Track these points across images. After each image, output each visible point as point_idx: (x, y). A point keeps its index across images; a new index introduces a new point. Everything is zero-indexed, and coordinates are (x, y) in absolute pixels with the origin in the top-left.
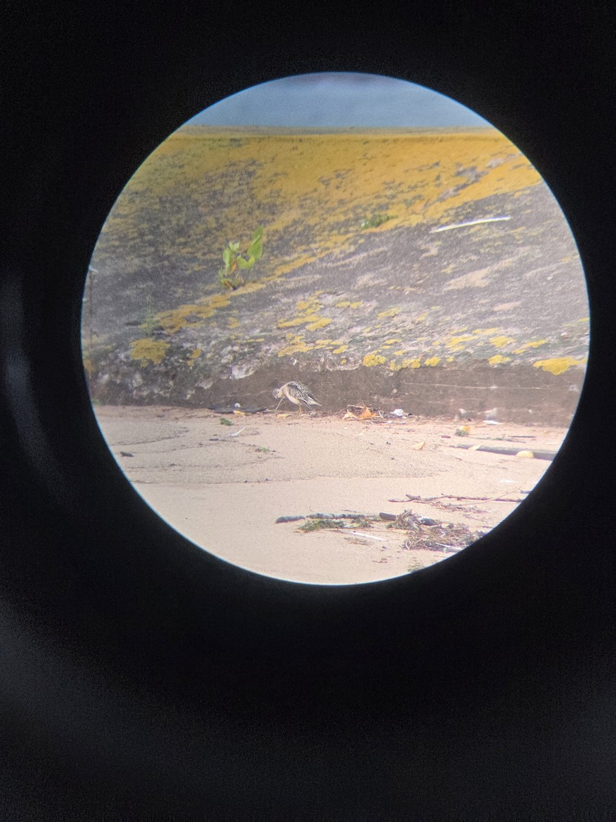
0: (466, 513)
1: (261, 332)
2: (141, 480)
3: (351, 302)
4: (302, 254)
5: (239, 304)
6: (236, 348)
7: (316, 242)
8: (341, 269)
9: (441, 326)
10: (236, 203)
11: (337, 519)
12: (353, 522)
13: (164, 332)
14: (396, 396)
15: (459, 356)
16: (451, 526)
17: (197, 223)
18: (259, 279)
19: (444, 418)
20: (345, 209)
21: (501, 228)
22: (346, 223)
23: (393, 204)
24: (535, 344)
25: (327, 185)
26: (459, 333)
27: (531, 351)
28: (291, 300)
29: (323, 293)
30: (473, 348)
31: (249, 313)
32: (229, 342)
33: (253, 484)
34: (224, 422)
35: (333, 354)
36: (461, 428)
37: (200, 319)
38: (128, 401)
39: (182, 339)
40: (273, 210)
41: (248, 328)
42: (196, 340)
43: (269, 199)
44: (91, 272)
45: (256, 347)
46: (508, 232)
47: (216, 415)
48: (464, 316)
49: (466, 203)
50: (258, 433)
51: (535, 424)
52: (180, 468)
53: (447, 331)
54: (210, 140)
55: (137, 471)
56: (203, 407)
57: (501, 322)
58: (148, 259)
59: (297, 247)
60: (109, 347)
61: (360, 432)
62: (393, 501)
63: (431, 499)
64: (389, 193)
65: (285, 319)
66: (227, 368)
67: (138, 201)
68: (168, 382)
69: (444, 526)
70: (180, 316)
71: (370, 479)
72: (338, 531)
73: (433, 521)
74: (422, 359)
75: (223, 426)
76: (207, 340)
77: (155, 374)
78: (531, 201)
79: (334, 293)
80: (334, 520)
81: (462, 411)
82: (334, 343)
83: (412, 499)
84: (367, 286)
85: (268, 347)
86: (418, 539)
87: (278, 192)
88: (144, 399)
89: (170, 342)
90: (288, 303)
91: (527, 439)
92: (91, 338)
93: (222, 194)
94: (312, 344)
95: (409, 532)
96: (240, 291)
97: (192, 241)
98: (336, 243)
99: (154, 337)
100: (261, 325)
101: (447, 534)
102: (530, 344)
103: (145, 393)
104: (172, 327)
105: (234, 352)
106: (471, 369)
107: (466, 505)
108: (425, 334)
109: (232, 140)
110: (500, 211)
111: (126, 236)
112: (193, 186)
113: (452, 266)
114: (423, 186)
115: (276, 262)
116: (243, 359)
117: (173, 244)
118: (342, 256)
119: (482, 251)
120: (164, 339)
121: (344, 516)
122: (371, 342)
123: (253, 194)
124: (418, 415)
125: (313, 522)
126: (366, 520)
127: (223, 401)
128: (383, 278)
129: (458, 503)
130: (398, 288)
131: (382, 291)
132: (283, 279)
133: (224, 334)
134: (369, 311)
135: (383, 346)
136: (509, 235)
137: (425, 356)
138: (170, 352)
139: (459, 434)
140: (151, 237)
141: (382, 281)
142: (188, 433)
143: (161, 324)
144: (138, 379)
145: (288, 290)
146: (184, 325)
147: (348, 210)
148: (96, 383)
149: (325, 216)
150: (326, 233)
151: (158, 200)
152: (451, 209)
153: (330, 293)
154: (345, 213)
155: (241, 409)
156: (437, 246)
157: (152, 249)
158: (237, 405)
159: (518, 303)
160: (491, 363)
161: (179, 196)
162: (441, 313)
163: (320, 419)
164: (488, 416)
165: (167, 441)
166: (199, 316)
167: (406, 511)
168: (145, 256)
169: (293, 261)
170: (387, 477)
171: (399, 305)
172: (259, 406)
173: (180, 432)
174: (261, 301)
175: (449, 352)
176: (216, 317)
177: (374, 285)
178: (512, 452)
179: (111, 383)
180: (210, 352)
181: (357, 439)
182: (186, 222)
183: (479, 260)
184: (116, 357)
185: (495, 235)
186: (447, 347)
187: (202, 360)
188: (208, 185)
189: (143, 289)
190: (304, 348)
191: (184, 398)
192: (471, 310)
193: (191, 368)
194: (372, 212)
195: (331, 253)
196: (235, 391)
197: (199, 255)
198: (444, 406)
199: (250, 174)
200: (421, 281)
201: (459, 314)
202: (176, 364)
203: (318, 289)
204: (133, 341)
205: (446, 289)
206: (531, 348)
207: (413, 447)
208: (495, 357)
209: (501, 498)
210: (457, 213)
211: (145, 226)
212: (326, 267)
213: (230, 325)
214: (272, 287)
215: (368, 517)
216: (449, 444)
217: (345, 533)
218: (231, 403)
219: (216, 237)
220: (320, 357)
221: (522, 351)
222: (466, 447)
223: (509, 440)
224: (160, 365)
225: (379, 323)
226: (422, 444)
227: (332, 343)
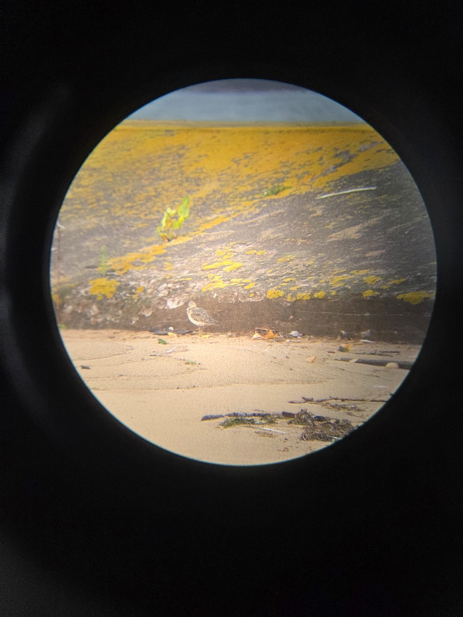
0: (349, 412)
1: (189, 273)
2: (97, 387)
3: (257, 251)
4: (220, 215)
5: (173, 253)
6: (170, 285)
7: (230, 206)
8: (249, 226)
9: (326, 268)
10: (170, 177)
11: (249, 416)
12: (261, 419)
13: (115, 273)
14: (292, 321)
15: (340, 290)
16: (337, 422)
17: (141, 192)
18: (187, 233)
19: (329, 338)
20: (252, 181)
21: (369, 195)
22: (253, 193)
23: (288, 178)
24: (397, 282)
25: (239, 164)
26: (339, 273)
27: (395, 287)
28: (212, 249)
29: (236, 244)
30: (350, 285)
31: (180, 259)
32: (164, 281)
33: (184, 390)
34: (161, 342)
35: (244, 289)
36: (343, 345)
37: (143, 263)
38: (87, 326)
39: (129, 278)
40: (198, 182)
41: (180, 269)
42: (139, 279)
43: (195, 175)
44: (59, 228)
45: (185, 284)
46: (375, 199)
47: (155, 336)
48: (344, 260)
49: (343, 177)
50: (187, 350)
51: (400, 342)
52: (127, 377)
53: (330, 272)
54: (150, 130)
55: (93, 381)
56: (145, 330)
57: (371, 265)
58: (103, 218)
59: (216, 210)
60: (73, 285)
61: (265, 348)
62: (292, 402)
63: (322, 401)
64: (284, 170)
65: (207, 263)
66: (163, 300)
67: (95, 175)
68: (117, 312)
69: (332, 421)
70: (128, 261)
71: (274, 385)
72: (250, 427)
73: (324, 418)
74: (311, 293)
75: (160, 345)
76: (148, 279)
77: (108, 305)
78: (390, 175)
79: (245, 244)
80: (247, 418)
81: (343, 332)
82: (244, 281)
83: (307, 400)
84: (269, 239)
85: (195, 285)
86: (312, 433)
87: (202, 169)
88: (99, 324)
89: (120, 281)
90: (209, 251)
91: (395, 354)
92: (59, 278)
93: (159, 171)
94: (228, 282)
95: (305, 426)
96: (173, 242)
97: (137, 205)
98: (245, 207)
99: (108, 277)
100: (189, 268)
101: (335, 428)
102: (394, 282)
103: (100, 320)
104: (121, 270)
105: (169, 288)
106: (349, 300)
107: (348, 405)
108: (313, 274)
109: (167, 131)
110: (368, 183)
111: (86, 201)
112: (138, 164)
113: (333, 223)
114: (310, 165)
115: (201, 221)
116: (175, 293)
117: (123, 207)
118: (250, 216)
119: (355, 212)
120: (115, 279)
121: (254, 415)
122: (272, 280)
123: (183, 171)
124: (309, 335)
125: (231, 419)
126: (272, 418)
127: (160, 325)
128: (281, 233)
129: (342, 403)
130: (292, 240)
131: (281, 242)
132: (206, 234)
133: (161, 276)
134: (271, 256)
135: (282, 283)
136: (376, 201)
137: (314, 291)
138: (120, 289)
139: (342, 350)
140: (105, 202)
141: (281, 234)
142: (133, 350)
143: (113, 267)
144: (95, 309)
145: (210, 242)
146: (131, 268)
147: (254, 183)
148: (63, 313)
149: (237, 187)
150: (237, 199)
151: (110, 175)
152: (332, 181)
153: (241, 244)
154: (251, 185)
155: (174, 332)
156: (322, 209)
157: (106, 211)
158: (171, 328)
159: (383, 251)
160: (365, 296)
161: (127, 172)
162: (325, 258)
163: (234, 339)
164: (363, 336)
165: (117, 356)
166: (142, 261)
167: (302, 411)
168: (101, 216)
169: (213, 220)
170: (287, 383)
171: (294, 252)
172: (188, 329)
173: (127, 350)
174: (189, 249)
175: (332, 288)
176: (155, 262)
177: (275, 238)
178: (383, 364)
179: (73, 312)
180: (150, 288)
181: (263, 354)
182: (132, 191)
183: (353, 219)
184: (78, 293)
185: (365, 200)
186: (330, 284)
187: (144, 295)
188: (149, 164)
189: (99, 241)
190: (222, 285)
191: (130, 323)
192: (348, 256)
193: (136, 301)
194: (272, 184)
195: (242, 214)
196: (170, 318)
197: (142, 216)
198: (329, 329)
199: (180, 156)
200: (310, 235)
201: (339, 259)
202: (124, 298)
203: (232, 241)
204: (92, 280)
205: (328, 241)
206: (395, 284)
207: (306, 360)
208: (368, 291)
209: (376, 399)
210: (336, 184)
211: (101, 194)
212: (238, 224)
213: (165, 268)
214: (197, 239)
215: (273, 415)
216: (334, 358)
217: (256, 428)
218: (166, 327)
219: (155, 202)
220: (234, 292)
221: (388, 287)
222: (347, 360)
223: (380, 355)
224: (112, 298)
225: (278, 266)
226: (313, 358)
227: (243, 281)
